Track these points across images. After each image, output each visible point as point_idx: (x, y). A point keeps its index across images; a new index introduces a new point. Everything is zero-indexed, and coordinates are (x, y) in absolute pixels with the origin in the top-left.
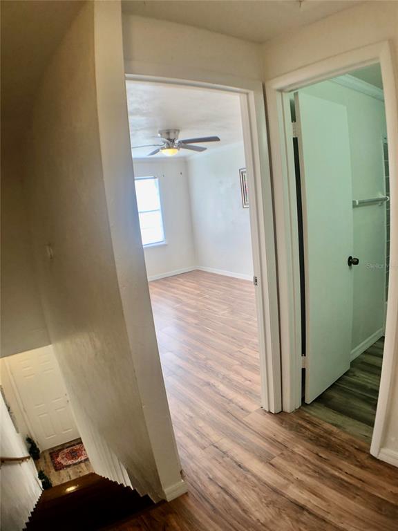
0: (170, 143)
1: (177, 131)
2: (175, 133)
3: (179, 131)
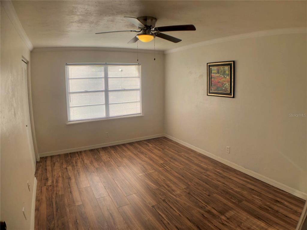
0: (146, 30)
1: (155, 19)
2: (152, 20)
3: (156, 19)
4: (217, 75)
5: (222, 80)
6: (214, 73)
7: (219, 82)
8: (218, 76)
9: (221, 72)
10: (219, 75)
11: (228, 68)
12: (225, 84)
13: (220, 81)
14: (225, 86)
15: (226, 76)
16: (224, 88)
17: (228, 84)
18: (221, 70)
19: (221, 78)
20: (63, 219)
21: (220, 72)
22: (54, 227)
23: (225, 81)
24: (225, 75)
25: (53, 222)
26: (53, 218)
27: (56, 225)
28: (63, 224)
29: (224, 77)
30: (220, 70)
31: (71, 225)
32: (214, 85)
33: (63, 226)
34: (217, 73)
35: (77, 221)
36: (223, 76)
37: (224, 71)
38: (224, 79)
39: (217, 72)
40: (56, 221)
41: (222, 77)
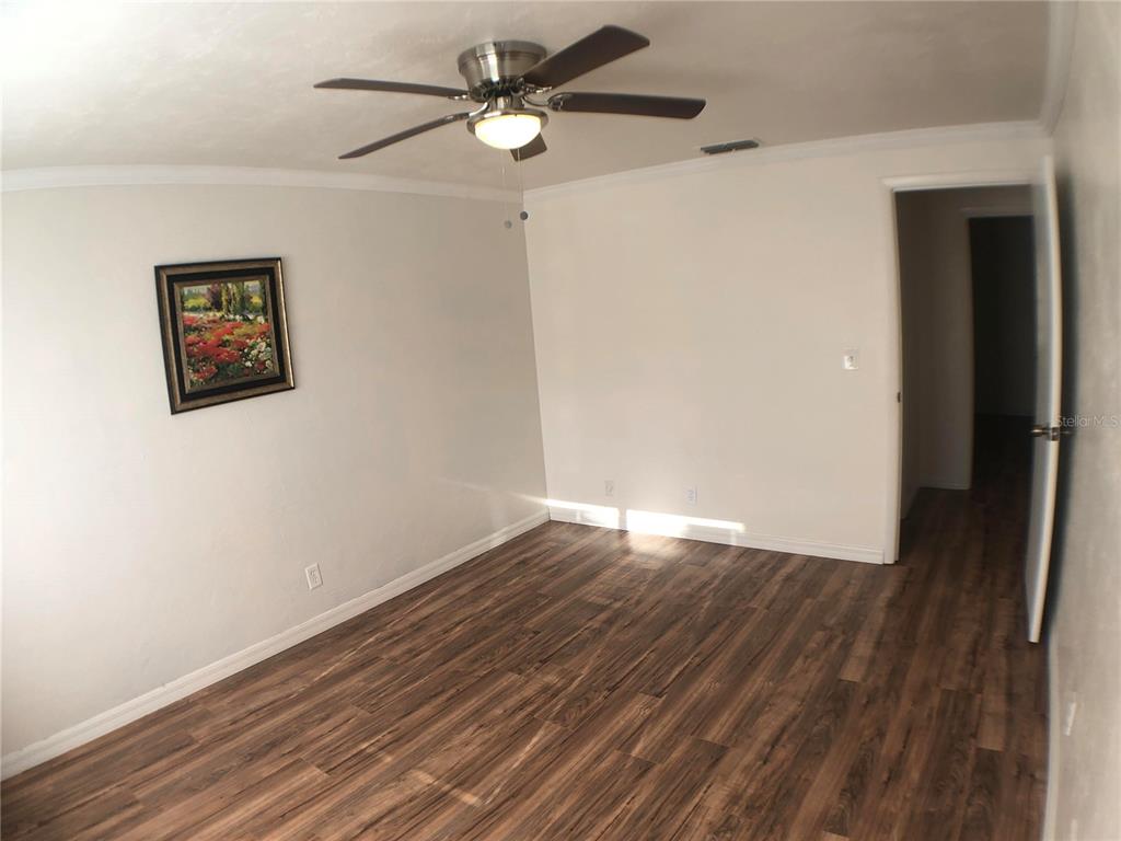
4: (211, 314)
5: (236, 331)
6: (194, 309)
7: (224, 344)
8: (214, 321)
9: (229, 302)
10: (219, 315)
11: (257, 283)
12: (252, 348)
13: (227, 337)
14: (254, 352)
15: (251, 317)
16: (249, 364)
17: (264, 344)
18: (228, 294)
19: (228, 325)
20: (932, 810)
21: (224, 303)
22: (972, 795)
23: (249, 337)
24: (245, 312)
25: (970, 811)
26: (965, 827)
27: (964, 798)
28: (937, 792)
29: (246, 319)
30: (224, 293)
31: (915, 775)
32: (203, 360)
33: (941, 786)
34: (210, 309)
35: (889, 779)
36: (238, 317)
37: (243, 299)
38: (246, 328)
39: (209, 305)
40: (960, 812)
41: (234, 320)
